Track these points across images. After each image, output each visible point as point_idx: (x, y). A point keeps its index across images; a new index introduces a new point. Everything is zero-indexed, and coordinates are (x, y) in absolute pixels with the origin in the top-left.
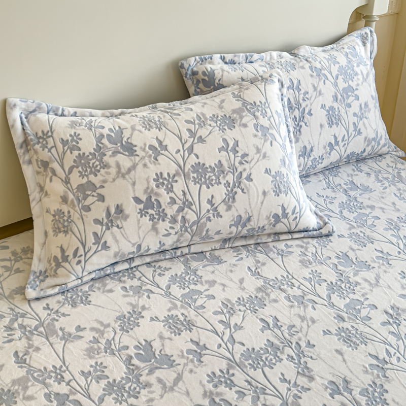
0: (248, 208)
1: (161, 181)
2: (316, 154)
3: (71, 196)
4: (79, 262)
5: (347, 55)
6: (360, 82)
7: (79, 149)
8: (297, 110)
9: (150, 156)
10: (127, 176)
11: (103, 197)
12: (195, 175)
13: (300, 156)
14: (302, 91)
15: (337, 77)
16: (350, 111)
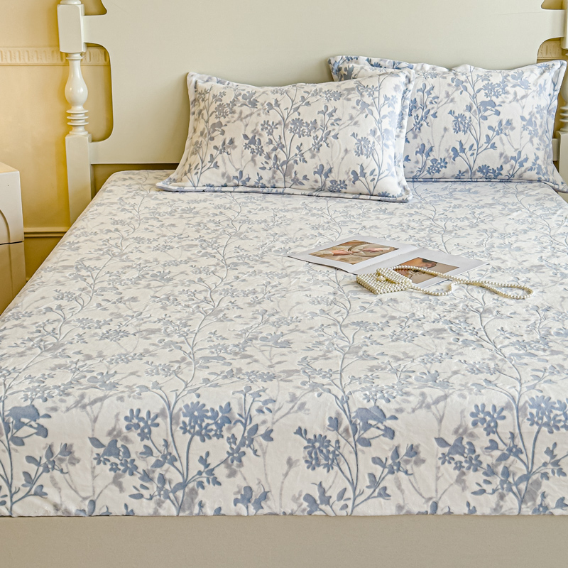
0: (329, 160)
1: (266, 126)
3: (206, 131)
4: (197, 173)
7: (221, 101)
8: (421, 110)
9: (265, 109)
10: (244, 120)
11: (224, 132)
12: (293, 127)
13: (417, 152)
14: (433, 95)
15: (479, 91)
16: (486, 123)
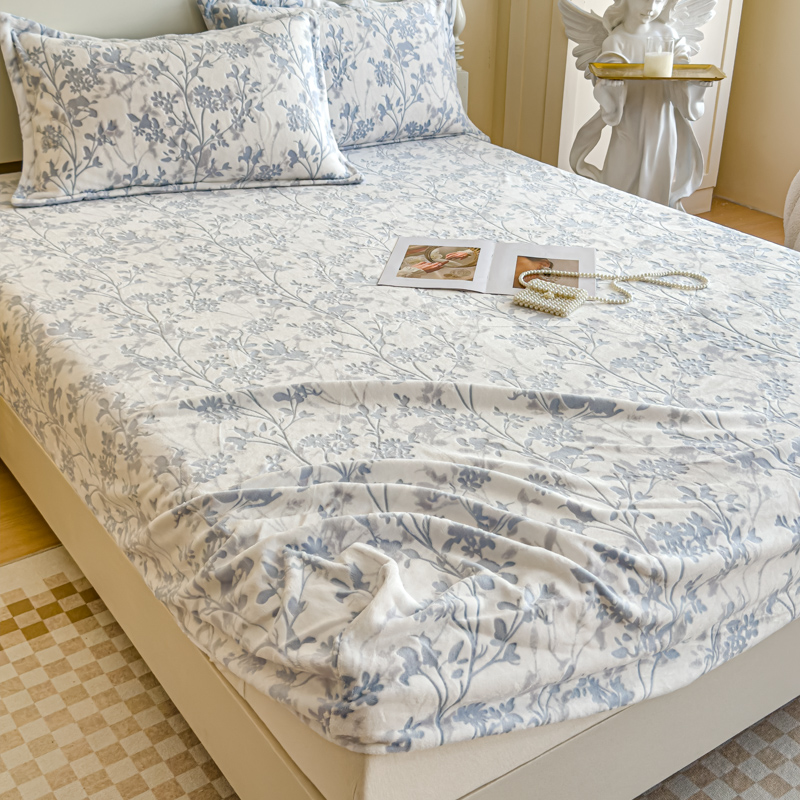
0: (259, 140)
1: (160, 100)
2: (362, 115)
3: (62, 111)
4: (69, 176)
5: (409, 10)
6: (423, 40)
7: (72, 64)
8: (337, 61)
9: (149, 75)
10: (122, 93)
11: (96, 112)
12: (198, 98)
13: (341, 115)
14: (345, 40)
15: (392, 31)
16: (408, 71)
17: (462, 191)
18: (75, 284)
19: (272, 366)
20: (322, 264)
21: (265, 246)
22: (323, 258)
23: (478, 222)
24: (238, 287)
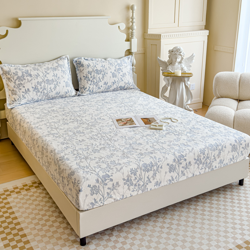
2: (108, 84)
5: (121, 61)
8: (103, 72)
13: (104, 84)
16: (120, 74)
17: (129, 101)
18: (40, 120)
19: (77, 135)
20: (93, 116)
21: (81, 112)
22: (93, 115)
23: (130, 108)
24: (73, 120)
